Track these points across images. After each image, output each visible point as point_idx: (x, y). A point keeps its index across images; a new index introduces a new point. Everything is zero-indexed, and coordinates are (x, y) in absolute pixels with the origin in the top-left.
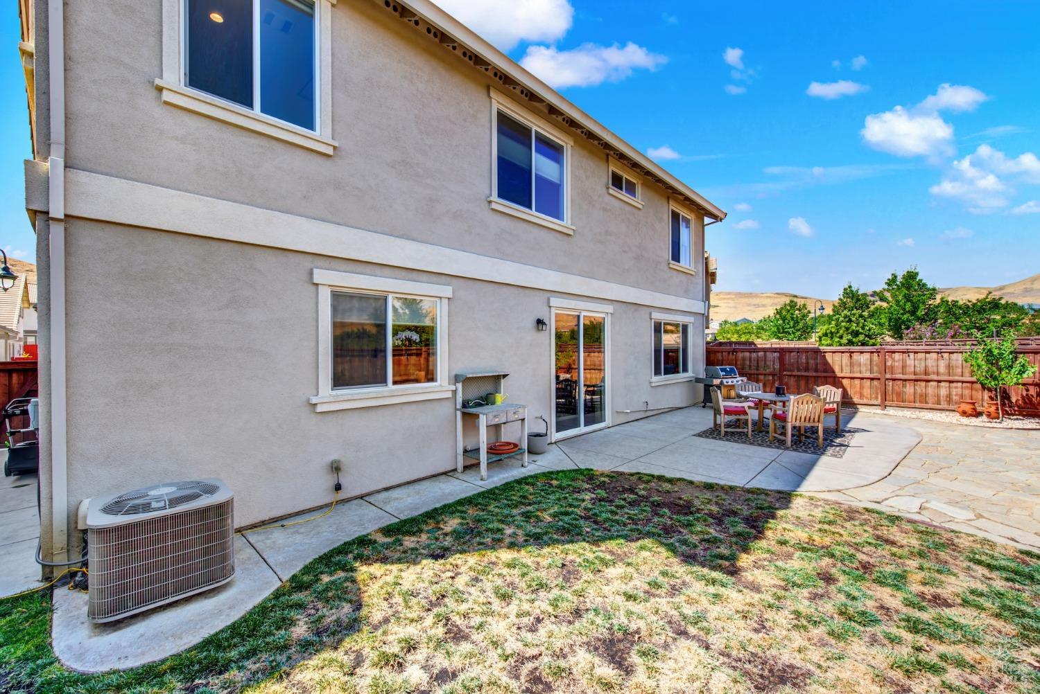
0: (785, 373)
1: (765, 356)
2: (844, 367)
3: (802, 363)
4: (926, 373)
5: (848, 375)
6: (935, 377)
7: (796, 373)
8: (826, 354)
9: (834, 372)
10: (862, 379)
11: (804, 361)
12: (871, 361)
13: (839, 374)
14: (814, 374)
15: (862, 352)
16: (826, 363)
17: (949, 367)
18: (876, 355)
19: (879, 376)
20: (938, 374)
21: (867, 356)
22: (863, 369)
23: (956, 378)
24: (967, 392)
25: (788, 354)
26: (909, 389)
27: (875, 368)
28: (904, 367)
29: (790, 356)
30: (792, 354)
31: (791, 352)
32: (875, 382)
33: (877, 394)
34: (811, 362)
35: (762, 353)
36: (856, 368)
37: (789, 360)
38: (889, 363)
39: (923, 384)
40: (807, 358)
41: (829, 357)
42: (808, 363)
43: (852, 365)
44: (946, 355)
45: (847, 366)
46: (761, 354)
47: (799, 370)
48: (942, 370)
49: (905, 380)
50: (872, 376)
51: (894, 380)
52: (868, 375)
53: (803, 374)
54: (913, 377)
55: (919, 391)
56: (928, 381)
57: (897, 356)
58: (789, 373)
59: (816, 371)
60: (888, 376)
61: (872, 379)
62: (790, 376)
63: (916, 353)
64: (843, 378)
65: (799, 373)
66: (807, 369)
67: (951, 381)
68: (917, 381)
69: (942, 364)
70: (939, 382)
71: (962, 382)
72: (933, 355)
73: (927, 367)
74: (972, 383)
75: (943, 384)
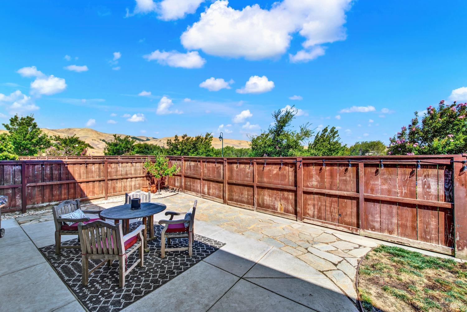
0: (28, 185)
2: (82, 175)
3: (46, 174)
4: (127, 174)
5: (85, 180)
6: (130, 176)
7: (40, 183)
8: (68, 166)
9: (74, 179)
10: (94, 181)
11: (48, 172)
12: (99, 169)
13: (78, 180)
14: (59, 182)
15: (94, 164)
16: (68, 173)
17: (135, 170)
18: (102, 165)
19: (104, 178)
20: (131, 174)
21: (97, 166)
22: (94, 175)
23: (139, 175)
24: (141, 182)
25: (31, 167)
26: (119, 184)
27: (102, 174)
28: (116, 172)
29: (34, 170)
30: (36, 167)
31: (35, 165)
32: (102, 183)
33: (103, 190)
34: (56, 172)
36: (90, 175)
37: (33, 173)
38: (109, 170)
39: (125, 180)
40: (51, 170)
41: (70, 168)
42: (52, 174)
43: (87, 173)
44: (134, 164)
45: (84, 173)
47: (43, 180)
48: (133, 172)
49: (117, 179)
50: (100, 179)
51: (112, 180)
52: (97, 178)
53: (48, 183)
54: (121, 177)
55: (123, 185)
56: (127, 179)
57: (113, 166)
58: (33, 184)
59: (60, 179)
60: (109, 178)
61: (100, 181)
62: (35, 186)
63: (122, 163)
64: (81, 183)
65: (44, 183)
66: (51, 179)
67: (136, 178)
68: (122, 179)
69: (133, 168)
70: (132, 178)
71: (140, 177)
72: (130, 164)
73: (127, 171)
74: (143, 177)
75: (133, 179)
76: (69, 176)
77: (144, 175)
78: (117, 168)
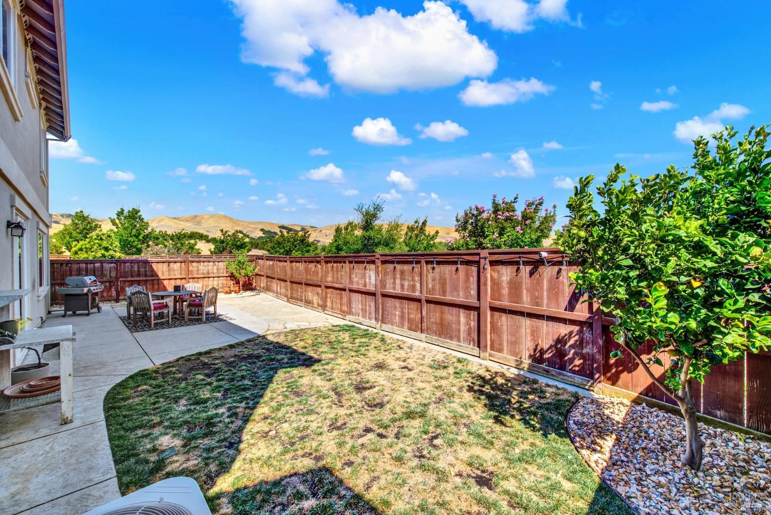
0: (121, 279)
1: (102, 267)
2: (165, 273)
3: (135, 271)
4: (208, 273)
5: (168, 277)
6: (211, 275)
7: (130, 279)
8: (153, 264)
9: (158, 276)
10: (176, 279)
11: (136, 269)
12: (181, 267)
13: (161, 277)
14: (145, 278)
15: (175, 262)
16: (152, 270)
17: (218, 269)
18: (183, 264)
19: (186, 277)
20: (213, 273)
21: (178, 264)
22: (176, 273)
23: (221, 275)
24: (225, 282)
25: (123, 264)
27: (183, 272)
28: (198, 270)
29: (124, 267)
30: (126, 264)
31: (125, 263)
32: (184, 281)
34: (142, 270)
35: (99, 264)
36: (172, 273)
37: (124, 270)
38: (190, 269)
39: (207, 279)
40: (139, 267)
41: (154, 266)
42: (139, 271)
43: (169, 271)
44: (216, 263)
45: (166, 271)
46: (97, 265)
47: (132, 276)
48: (215, 271)
49: (199, 278)
50: (182, 277)
51: (193, 278)
52: (179, 276)
53: (136, 279)
54: (202, 276)
55: (205, 283)
56: (209, 278)
57: (194, 264)
58: (124, 279)
59: (146, 276)
60: (190, 276)
61: (181, 279)
62: (125, 281)
63: (204, 262)
64: (164, 280)
65: (133, 279)
66: (139, 275)
67: (219, 277)
68: (204, 278)
69: (215, 268)
70: (214, 277)
71: (223, 277)
72: (211, 263)
73: (208, 270)
74: (227, 277)
75: (215, 279)
76: (154, 274)
77: (227, 275)
78: (198, 267)
